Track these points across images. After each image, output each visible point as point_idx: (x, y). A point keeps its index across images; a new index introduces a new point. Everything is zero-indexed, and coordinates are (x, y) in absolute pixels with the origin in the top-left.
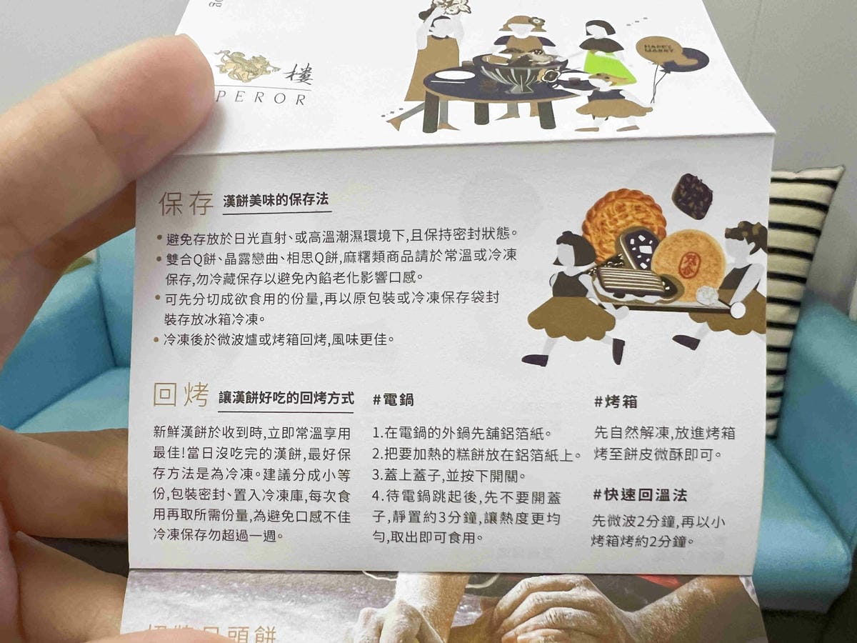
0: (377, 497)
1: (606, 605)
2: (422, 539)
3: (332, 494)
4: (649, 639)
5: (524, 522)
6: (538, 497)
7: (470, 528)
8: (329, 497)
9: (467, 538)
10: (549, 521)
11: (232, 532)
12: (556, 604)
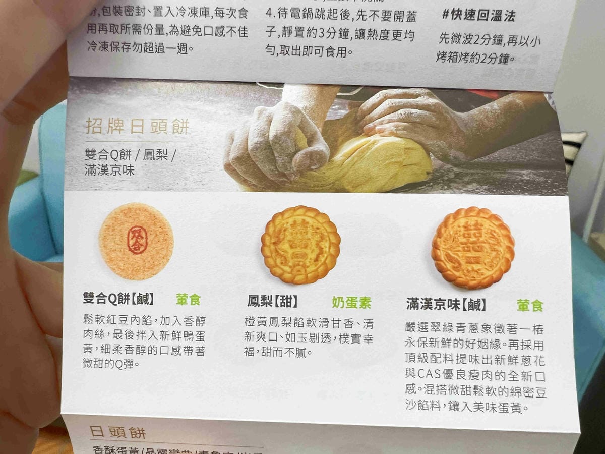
0: (270, 14)
1: (443, 108)
2: (305, 54)
3: (234, 11)
4: (474, 130)
5: (386, 38)
6: (399, 15)
7: (343, 43)
8: (231, 13)
9: (340, 52)
10: (406, 37)
11: (151, 44)
12: (405, 106)
